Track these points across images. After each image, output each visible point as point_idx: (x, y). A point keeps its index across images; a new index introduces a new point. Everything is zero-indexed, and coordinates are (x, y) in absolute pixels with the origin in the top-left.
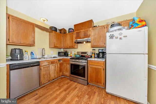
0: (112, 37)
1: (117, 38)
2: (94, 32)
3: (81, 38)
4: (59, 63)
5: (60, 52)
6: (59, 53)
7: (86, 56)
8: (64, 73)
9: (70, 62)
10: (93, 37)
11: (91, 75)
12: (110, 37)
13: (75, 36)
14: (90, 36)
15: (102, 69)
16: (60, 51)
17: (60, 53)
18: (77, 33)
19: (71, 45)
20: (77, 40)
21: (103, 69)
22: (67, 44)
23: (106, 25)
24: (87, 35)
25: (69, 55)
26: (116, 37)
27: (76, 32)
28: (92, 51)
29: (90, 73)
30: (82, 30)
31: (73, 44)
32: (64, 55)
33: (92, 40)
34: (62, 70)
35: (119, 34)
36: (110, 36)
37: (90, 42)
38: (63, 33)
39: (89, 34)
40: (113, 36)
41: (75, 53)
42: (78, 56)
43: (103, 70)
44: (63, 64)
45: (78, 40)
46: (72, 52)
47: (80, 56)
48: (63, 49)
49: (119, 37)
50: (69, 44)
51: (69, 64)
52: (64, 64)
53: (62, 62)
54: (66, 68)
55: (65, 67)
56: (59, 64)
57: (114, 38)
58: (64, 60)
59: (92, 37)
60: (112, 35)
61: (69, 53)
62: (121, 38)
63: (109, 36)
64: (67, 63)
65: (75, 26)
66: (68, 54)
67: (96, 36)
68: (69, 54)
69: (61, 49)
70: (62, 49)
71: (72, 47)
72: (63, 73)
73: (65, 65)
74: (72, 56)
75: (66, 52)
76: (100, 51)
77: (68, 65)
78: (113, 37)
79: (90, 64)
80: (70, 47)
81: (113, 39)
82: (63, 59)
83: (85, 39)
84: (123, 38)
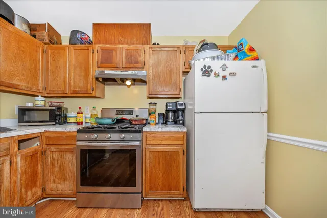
0: (206, 72)
1: (217, 75)
2: (156, 57)
3: (116, 68)
4: (25, 151)
5: (29, 110)
6: (23, 112)
7: (135, 120)
8: (51, 186)
9: (79, 143)
10: (154, 70)
11: (152, 172)
12: (203, 73)
13: (95, 58)
14: (145, 67)
15: (181, 153)
16: (30, 105)
17: (31, 113)
18: (103, 50)
19: (81, 85)
20: (103, 71)
21: (184, 151)
22: (65, 82)
23: (183, 46)
24: (137, 62)
25: (72, 120)
26: (215, 73)
27: (101, 45)
28: (148, 107)
29: (148, 169)
30: (121, 46)
31: (88, 83)
32: (48, 119)
33: (151, 77)
34: (40, 176)
35: (222, 67)
36: (204, 69)
37: (145, 82)
38: (47, 41)
39: (141, 59)
40: (209, 70)
41: (94, 112)
42: (109, 121)
43: (184, 154)
44: (44, 153)
45: (106, 72)
46: (83, 110)
47: (113, 121)
48: (43, 99)
49: (222, 74)
50: (72, 82)
51: (71, 151)
52: (48, 152)
53: (42, 146)
54: (57, 169)
55: (53, 164)
56: (25, 157)
57: (212, 74)
58: (47, 137)
59: (151, 68)
60: (207, 68)
61: (71, 114)
62: (224, 77)
63: (202, 70)
64: (63, 147)
65: (97, 26)
66: (66, 117)
67: (161, 68)
68: (69, 115)
69: (36, 98)
70: (40, 98)
71: (86, 94)
72: (44, 190)
73: (56, 156)
74: (82, 123)
75: (59, 109)
76: (170, 107)
77: (69, 156)
78: (209, 73)
79: (148, 142)
80: (75, 92)
81: (209, 76)
82: (47, 134)
83: (130, 72)
84: (228, 77)
